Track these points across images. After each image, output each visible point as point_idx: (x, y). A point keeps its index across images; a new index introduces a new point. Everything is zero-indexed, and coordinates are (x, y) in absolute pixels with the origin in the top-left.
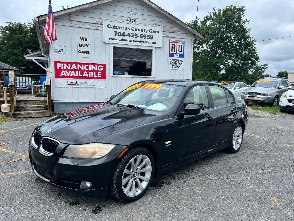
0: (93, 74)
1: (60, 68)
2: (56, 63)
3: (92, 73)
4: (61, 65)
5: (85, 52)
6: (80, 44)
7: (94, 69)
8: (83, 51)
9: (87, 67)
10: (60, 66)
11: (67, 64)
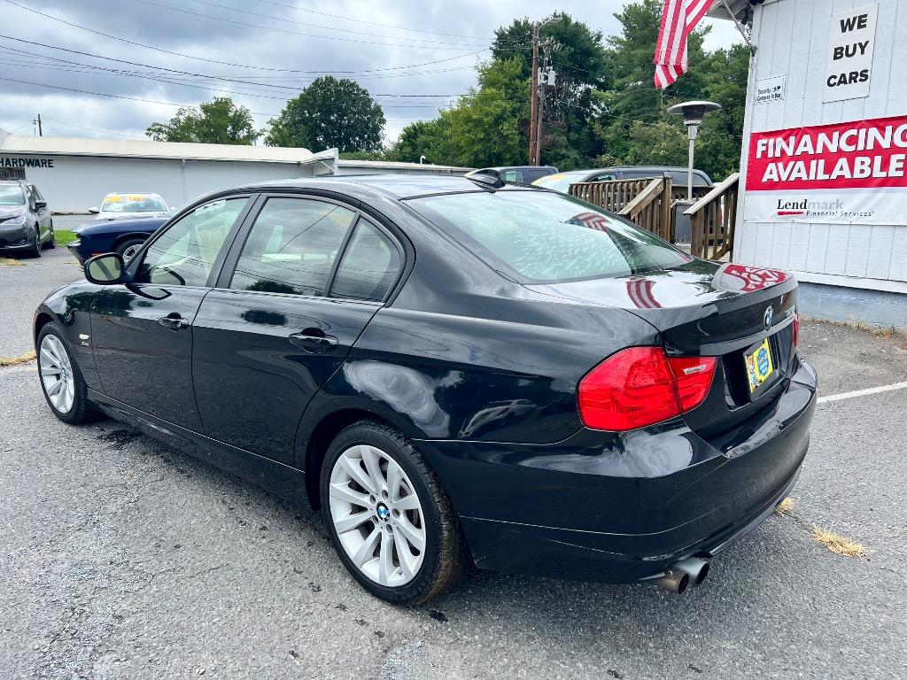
0: (871, 166)
1: (765, 154)
2: (756, 137)
3: (867, 160)
4: (767, 145)
5: (853, 77)
6: (836, 49)
7: (876, 143)
8: (843, 75)
9: (852, 140)
10: (764, 148)
11: (786, 139)
